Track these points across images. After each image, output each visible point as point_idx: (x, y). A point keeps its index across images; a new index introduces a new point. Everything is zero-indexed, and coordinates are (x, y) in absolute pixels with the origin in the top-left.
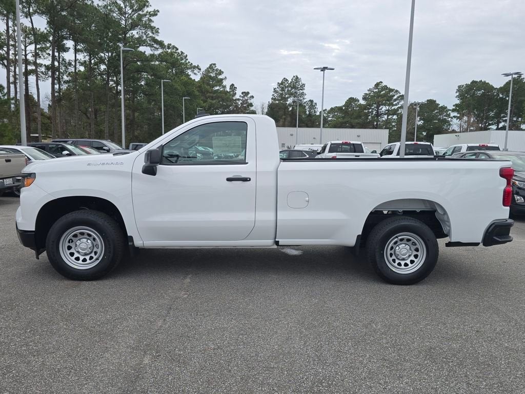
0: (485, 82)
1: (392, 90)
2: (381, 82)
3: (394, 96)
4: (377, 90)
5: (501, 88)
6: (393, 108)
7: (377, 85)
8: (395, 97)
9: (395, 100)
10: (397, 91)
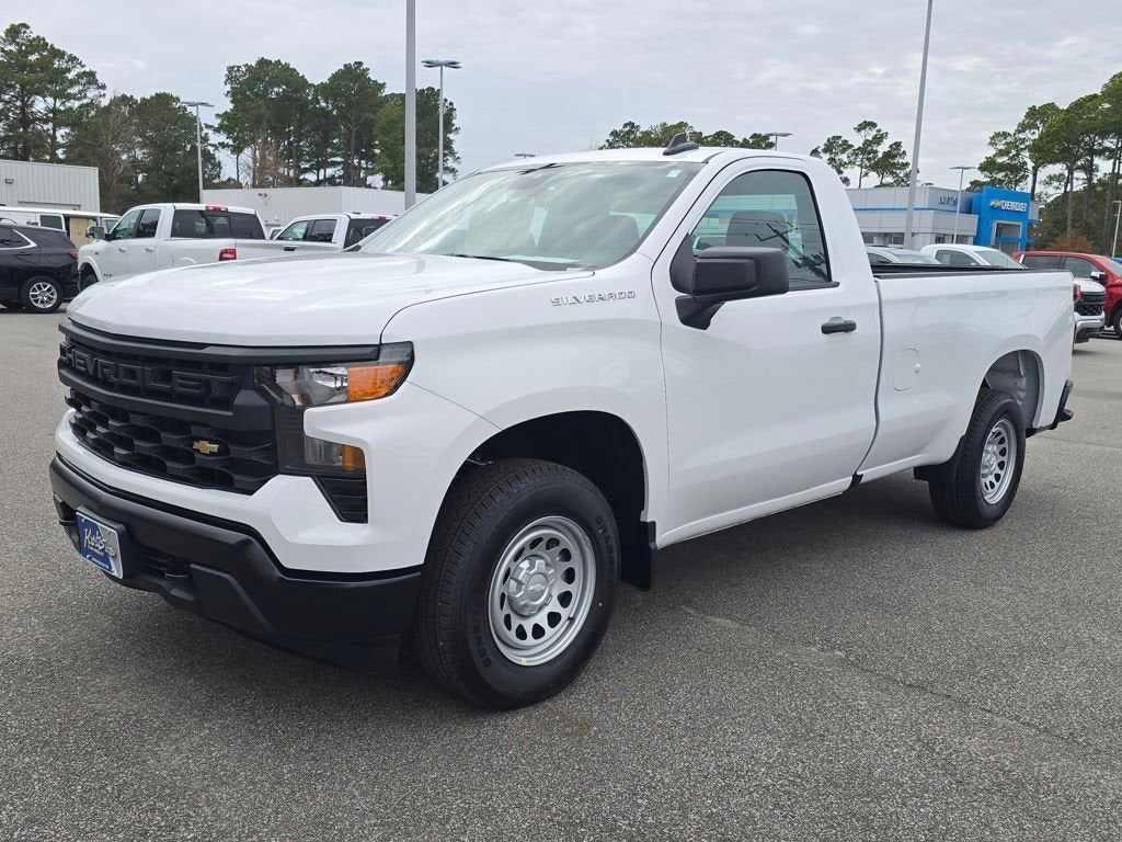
0: (287, 66)
1: (60, 54)
2: (25, 26)
3: (69, 70)
4: (13, 48)
5: (323, 85)
6: (68, 104)
7: (14, 32)
8: (71, 76)
9: (73, 83)
10: (73, 59)
